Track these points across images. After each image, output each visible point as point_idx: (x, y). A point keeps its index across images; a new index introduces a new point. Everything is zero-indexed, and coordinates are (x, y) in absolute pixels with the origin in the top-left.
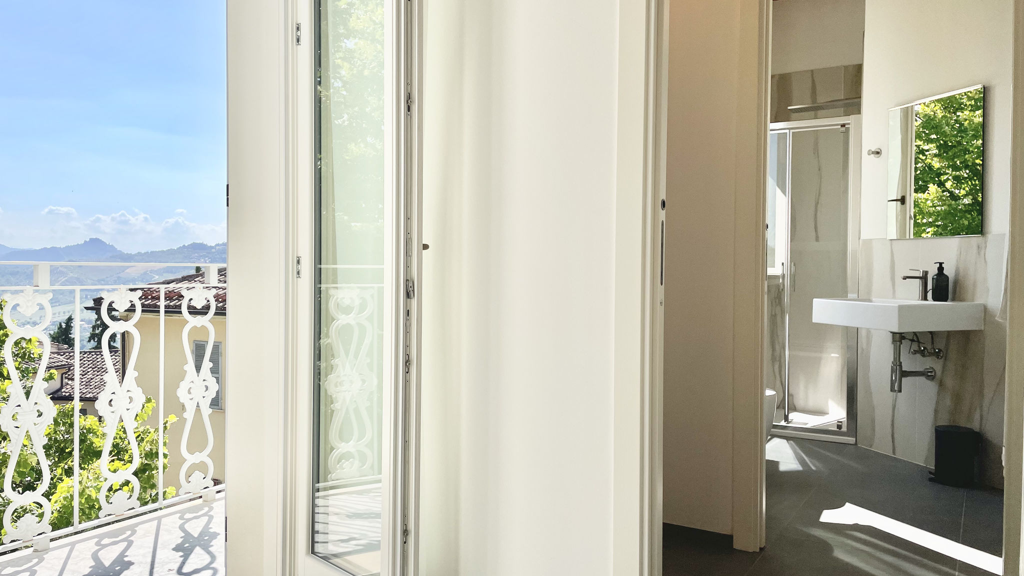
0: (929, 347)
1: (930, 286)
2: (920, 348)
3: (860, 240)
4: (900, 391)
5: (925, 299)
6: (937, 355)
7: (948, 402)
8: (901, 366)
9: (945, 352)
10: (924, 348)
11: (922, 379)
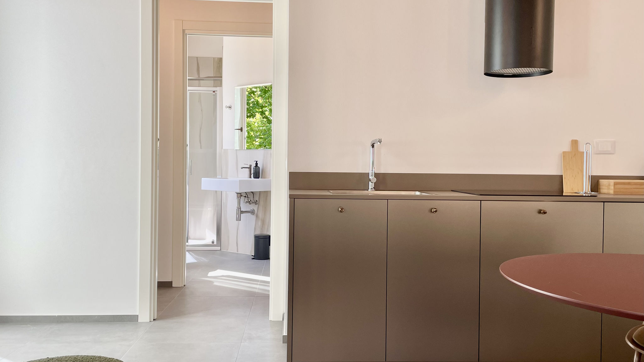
0: (252, 199)
1: (252, 172)
2: (248, 200)
3: (223, 150)
4: (240, 220)
5: (251, 178)
6: (256, 203)
7: (260, 223)
8: (240, 208)
9: (258, 201)
10: (250, 200)
11: (249, 214)
